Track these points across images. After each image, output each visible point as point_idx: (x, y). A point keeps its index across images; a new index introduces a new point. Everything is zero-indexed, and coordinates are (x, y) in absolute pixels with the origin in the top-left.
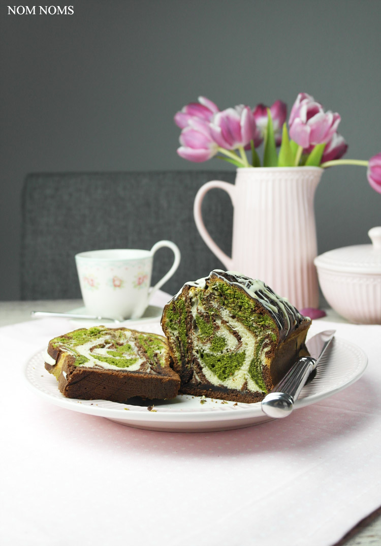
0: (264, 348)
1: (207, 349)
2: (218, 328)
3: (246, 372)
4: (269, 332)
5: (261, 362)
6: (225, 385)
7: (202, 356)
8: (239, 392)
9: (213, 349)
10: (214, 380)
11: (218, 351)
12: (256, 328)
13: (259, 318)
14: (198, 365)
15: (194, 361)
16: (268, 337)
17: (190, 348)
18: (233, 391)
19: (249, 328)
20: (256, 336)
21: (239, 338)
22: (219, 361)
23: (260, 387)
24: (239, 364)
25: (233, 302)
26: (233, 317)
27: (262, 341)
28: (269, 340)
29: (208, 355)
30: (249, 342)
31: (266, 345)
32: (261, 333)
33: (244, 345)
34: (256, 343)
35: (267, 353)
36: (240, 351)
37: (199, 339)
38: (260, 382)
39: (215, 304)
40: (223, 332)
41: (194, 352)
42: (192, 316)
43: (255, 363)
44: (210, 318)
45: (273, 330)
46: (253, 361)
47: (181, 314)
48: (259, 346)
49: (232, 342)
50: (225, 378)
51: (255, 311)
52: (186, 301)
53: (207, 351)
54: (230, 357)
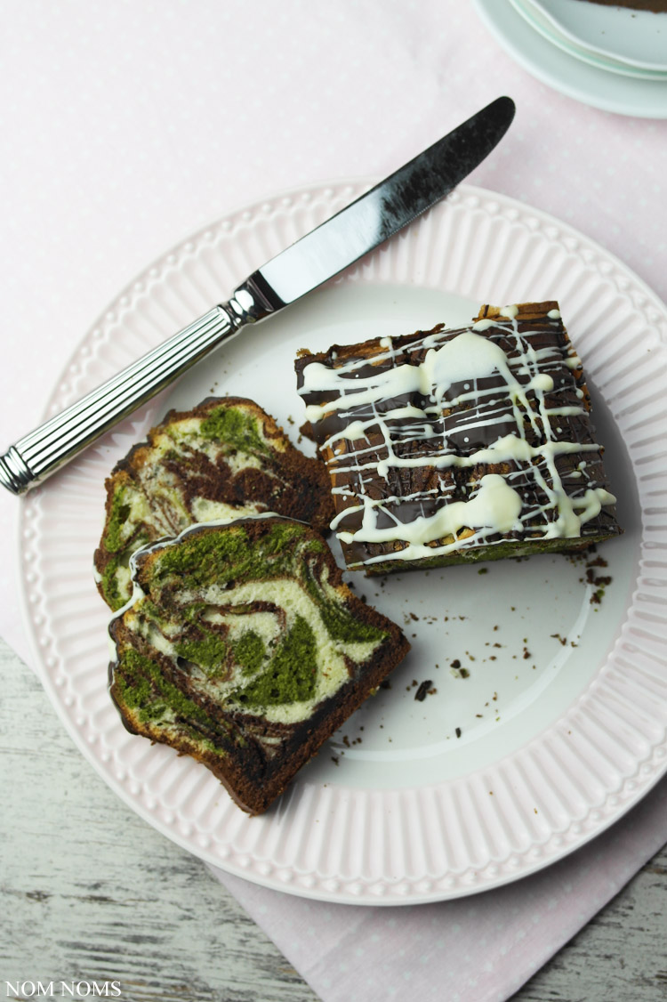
0: (318, 578)
1: (240, 680)
2: (223, 629)
3: (331, 643)
4: (302, 546)
5: (335, 604)
6: (322, 698)
7: (243, 699)
8: (351, 682)
9: (249, 670)
10: (298, 712)
11: (259, 661)
12: (280, 561)
13: (267, 542)
14: (252, 720)
15: (241, 720)
16: (307, 555)
17: (212, 708)
18: (343, 691)
19: (271, 574)
20: (290, 576)
21: (270, 608)
22: (275, 676)
23: (371, 639)
24: (310, 642)
25: (209, 563)
26: (230, 586)
27: (305, 572)
28: (314, 557)
29: (251, 688)
30: (290, 595)
31: (318, 570)
32: (294, 561)
33: (288, 609)
34: (301, 585)
35: (330, 580)
36: (292, 622)
37: (213, 679)
38: (364, 632)
39: (186, 597)
40: (239, 625)
41: (228, 708)
42: (168, 659)
43: (328, 618)
44: (197, 631)
45: (304, 537)
46: (324, 616)
47: (146, 674)
48: (310, 585)
49: (266, 626)
50: (311, 688)
51: (252, 538)
52: (135, 645)
53: (244, 682)
54: (287, 649)
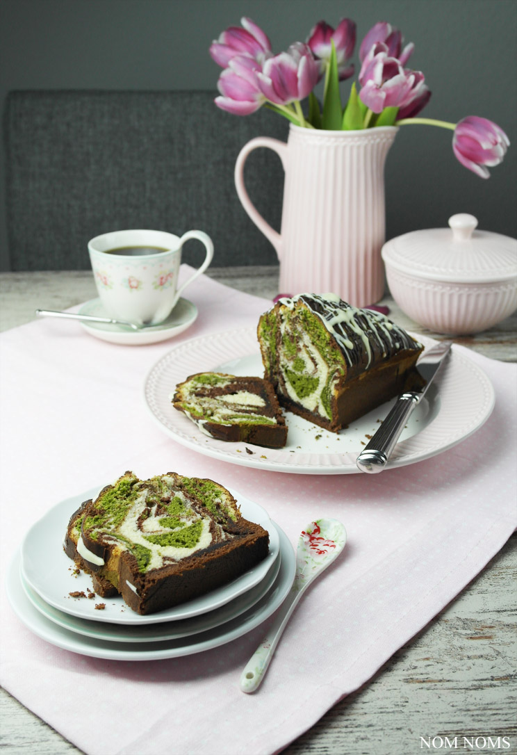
0: (334, 379)
1: (291, 365)
2: (300, 349)
3: (319, 397)
4: (339, 367)
5: (330, 391)
6: (302, 403)
7: (286, 371)
8: (311, 413)
9: (295, 368)
10: (293, 395)
11: (299, 370)
12: (330, 360)
13: (332, 351)
14: (283, 379)
15: (280, 373)
16: (337, 370)
17: (277, 361)
18: (307, 411)
19: (324, 357)
20: (329, 367)
21: (316, 365)
22: (299, 379)
23: (328, 413)
24: (314, 388)
25: (314, 330)
26: (313, 344)
27: (333, 373)
28: (339, 374)
29: (291, 372)
30: (323, 372)
31: (335, 378)
32: (333, 366)
33: (319, 372)
34: (328, 373)
35: (336, 385)
36: (315, 377)
37: (285, 355)
38: (329, 409)
39: (299, 328)
40: (303, 355)
41: (281, 367)
42: (280, 334)
43: (326, 391)
44: (295, 339)
45: (342, 366)
46: (324, 388)
47: (272, 328)
48: (331, 376)
49: (309, 366)
50: (302, 397)
51: (329, 344)
52: (277, 317)
53: (290, 368)
54: (307, 379)
